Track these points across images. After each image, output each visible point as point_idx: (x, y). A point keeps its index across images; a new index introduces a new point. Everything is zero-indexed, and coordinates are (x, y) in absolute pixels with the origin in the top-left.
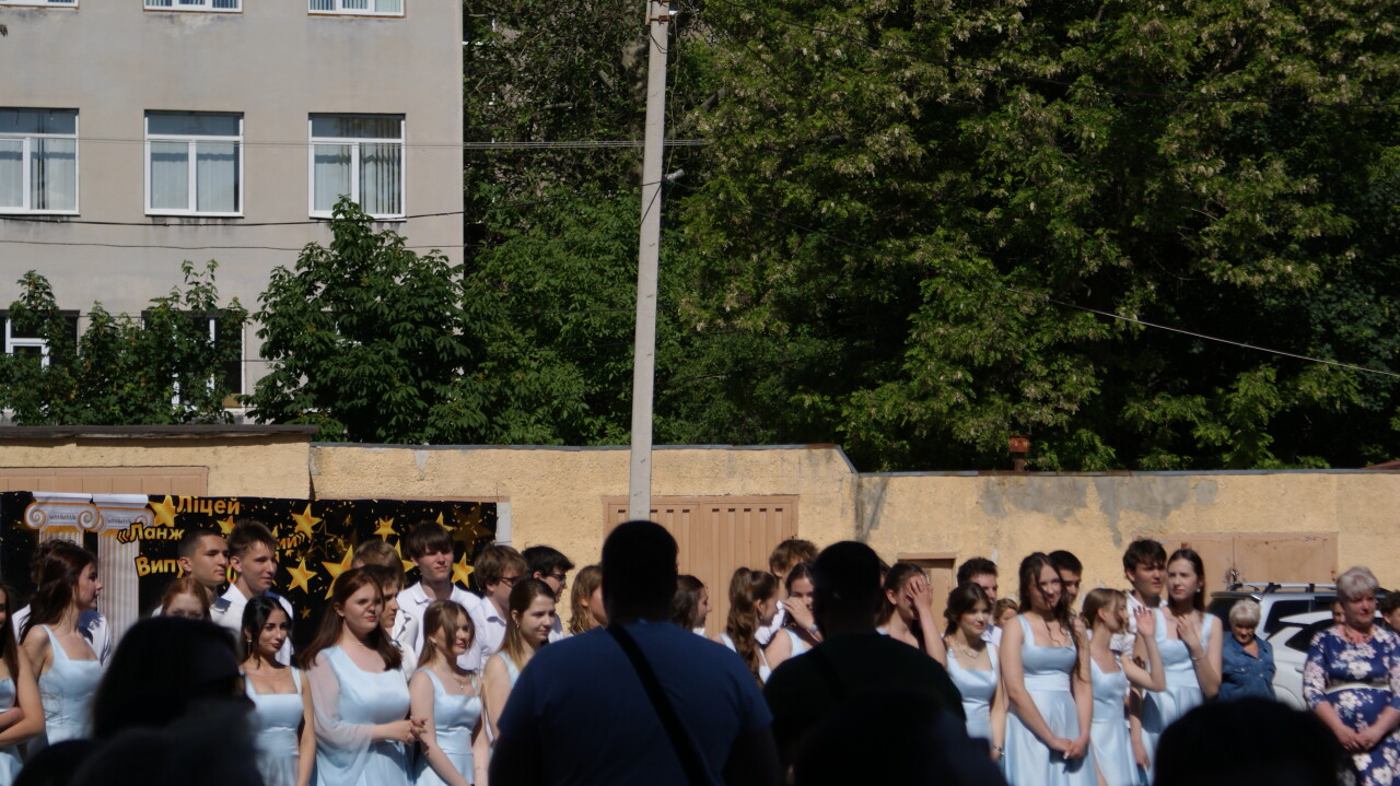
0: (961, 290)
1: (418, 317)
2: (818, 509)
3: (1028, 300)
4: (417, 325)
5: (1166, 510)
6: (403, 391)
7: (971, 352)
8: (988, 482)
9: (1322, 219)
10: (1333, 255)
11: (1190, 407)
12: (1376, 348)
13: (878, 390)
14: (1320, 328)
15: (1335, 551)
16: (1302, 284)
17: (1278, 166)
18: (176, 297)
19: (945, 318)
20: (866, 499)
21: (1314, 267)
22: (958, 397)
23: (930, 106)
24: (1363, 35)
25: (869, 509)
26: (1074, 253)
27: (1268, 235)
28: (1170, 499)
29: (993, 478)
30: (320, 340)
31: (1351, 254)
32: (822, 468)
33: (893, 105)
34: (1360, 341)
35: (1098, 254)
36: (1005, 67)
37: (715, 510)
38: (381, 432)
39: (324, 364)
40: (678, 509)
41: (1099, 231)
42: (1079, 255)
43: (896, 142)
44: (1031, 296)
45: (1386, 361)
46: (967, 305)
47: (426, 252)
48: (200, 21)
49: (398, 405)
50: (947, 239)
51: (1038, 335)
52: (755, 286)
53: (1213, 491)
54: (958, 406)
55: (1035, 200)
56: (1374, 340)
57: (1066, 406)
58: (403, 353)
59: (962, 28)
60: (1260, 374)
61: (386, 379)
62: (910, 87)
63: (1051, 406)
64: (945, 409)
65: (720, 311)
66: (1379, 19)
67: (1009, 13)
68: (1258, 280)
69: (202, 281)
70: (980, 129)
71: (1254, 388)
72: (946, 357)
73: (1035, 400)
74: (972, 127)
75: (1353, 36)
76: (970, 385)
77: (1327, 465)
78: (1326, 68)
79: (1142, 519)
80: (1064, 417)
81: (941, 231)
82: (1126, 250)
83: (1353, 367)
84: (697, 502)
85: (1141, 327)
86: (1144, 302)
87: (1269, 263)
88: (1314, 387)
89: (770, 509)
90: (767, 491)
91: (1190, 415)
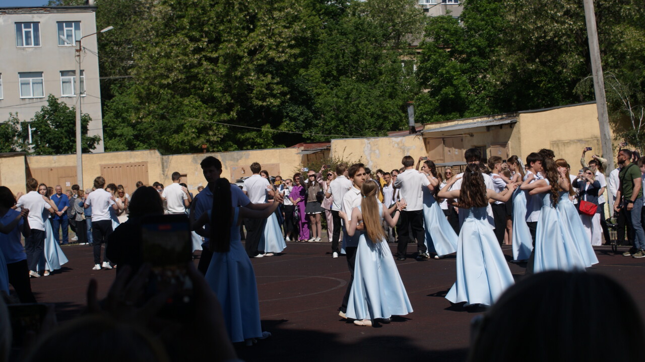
0: (194, 109)
1: (69, 122)
2: (153, 164)
3: (211, 111)
4: (68, 124)
5: (238, 160)
6: (65, 141)
7: (197, 125)
9: (280, 89)
10: (284, 96)
11: (252, 135)
12: (299, 118)
13: (180, 134)
14: (285, 114)
15: (279, 168)
16: (275, 104)
17: (270, 76)
18: (9, 121)
19: (191, 117)
20: (164, 162)
22: (194, 135)
23: (185, 67)
24: (287, 44)
25: (165, 164)
26: (219, 99)
27: (267, 93)
28: (238, 158)
29: (195, 155)
30: (46, 129)
31: (288, 96)
32: (153, 155)
33: (175, 66)
34: (295, 116)
35: (226, 100)
36: (204, 55)
37: (127, 166)
38: (61, 151)
39: (47, 135)
40: (118, 166)
41: (225, 94)
42: (221, 100)
43: (175, 75)
44: (211, 110)
45: (302, 121)
46: (195, 113)
47: (72, 106)
48: (31, 50)
49: (65, 144)
50: (193, 97)
51: (213, 119)
52: (148, 111)
53: (249, 155)
54: (194, 137)
55: (209, 87)
56: (298, 116)
57: (220, 136)
58: (65, 131)
59: (191, 47)
60: (267, 126)
61: (62, 138)
62: (181, 61)
64: (190, 138)
65: (139, 118)
66: (291, 40)
67: (203, 43)
68: (265, 104)
69: (15, 117)
70: (196, 71)
71: (266, 129)
72: (191, 126)
73: (212, 135)
74: (195, 70)
75: (284, 45)
76: (197, 133)
77: (285, 147)
78: (279, 52)
79: (232, 163)
80: (219, 139)
81: (191, 96)
82: (232, 98)
83: (294, 123)
84: (123, 165)
85: (236, 117)
86: (238, 110)
87: (267, 100)
88: (283, 128)
89: (141, 165)
90: (140, 161)
91: (252, 136)
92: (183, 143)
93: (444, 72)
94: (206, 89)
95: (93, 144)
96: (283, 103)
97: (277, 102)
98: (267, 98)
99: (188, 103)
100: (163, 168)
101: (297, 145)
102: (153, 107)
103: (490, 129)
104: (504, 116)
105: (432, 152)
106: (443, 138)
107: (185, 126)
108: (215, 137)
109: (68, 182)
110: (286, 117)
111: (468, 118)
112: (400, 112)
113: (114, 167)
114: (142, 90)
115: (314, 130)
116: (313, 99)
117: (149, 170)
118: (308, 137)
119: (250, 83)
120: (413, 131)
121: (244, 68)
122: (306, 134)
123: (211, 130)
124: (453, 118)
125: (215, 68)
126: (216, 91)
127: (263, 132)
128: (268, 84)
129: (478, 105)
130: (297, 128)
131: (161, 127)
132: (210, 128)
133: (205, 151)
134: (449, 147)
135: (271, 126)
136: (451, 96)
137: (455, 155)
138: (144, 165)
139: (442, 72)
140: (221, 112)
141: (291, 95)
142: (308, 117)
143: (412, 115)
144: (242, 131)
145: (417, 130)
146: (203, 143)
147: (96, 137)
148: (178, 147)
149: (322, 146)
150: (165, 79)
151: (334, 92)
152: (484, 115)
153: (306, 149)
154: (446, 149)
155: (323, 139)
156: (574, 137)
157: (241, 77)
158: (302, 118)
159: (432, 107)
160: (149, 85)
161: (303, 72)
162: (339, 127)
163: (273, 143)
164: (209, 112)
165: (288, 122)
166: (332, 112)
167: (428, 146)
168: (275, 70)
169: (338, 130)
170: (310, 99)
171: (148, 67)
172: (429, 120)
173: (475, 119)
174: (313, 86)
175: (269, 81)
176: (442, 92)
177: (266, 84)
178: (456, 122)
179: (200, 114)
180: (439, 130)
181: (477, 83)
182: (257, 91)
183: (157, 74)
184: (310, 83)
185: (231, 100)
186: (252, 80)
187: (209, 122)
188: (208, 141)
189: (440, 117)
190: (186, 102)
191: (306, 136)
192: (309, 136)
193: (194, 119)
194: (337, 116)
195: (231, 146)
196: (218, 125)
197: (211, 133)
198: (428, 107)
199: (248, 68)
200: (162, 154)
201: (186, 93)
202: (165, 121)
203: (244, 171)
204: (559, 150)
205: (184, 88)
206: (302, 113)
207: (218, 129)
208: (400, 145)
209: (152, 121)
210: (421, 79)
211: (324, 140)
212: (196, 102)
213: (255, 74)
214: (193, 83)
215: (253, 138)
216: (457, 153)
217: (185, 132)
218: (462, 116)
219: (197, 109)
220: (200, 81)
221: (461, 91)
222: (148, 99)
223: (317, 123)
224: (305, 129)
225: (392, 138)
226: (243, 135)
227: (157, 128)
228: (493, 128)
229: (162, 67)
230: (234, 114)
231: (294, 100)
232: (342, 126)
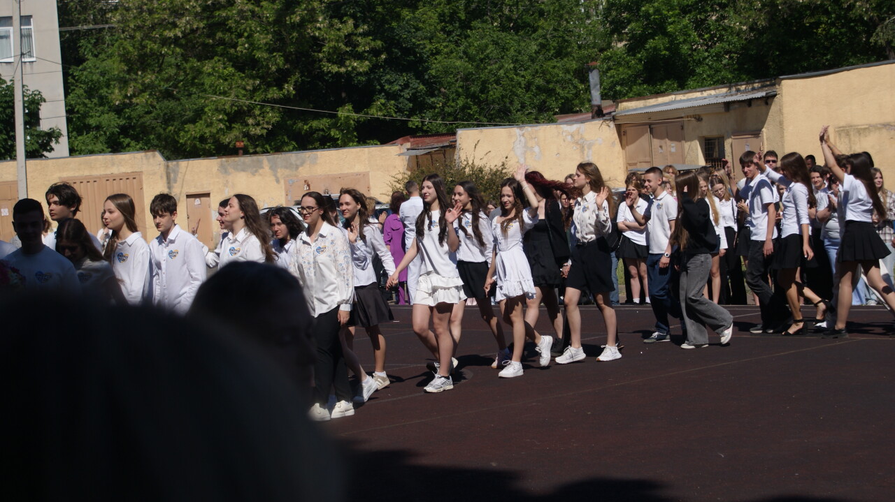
0: (222, 81)
2: (151, 177)
3: (251, 84)
5: (297, 168)
7: (226, 107)
8: (221, 161)
9: (369, 43)
10: (376, 57)
11: (323, 123)
12: (402, 94)
13: (197, 124)
14: (378, 87)
15: (369, 180)
16: (361, 70)
17: (351, 22)
19: (215, 94)
20: (171, 171)
21: (367, 63)
22: (222, 126)
23: (205, 8)
25: (172, 175)
26: (265, 63)
27: (347, 51)
28: (298, 163)
29: (224, 159)
31: (383, 56)
32: (151, 160)
33: (188, 7)
34: (394, 91)
35: (276, 64)
37: (107, 180)
40: (92, 181)
41: (275, 54)
42: (267, 65)
43: (188, 22)
44: (251, 82)
45: (408, 99)
46: (224, 88)
47: (11, 78)
50: (219, 61)
51: (255, 98)
52: (142, 85)
53: (316, 158)
54: (221, 129)
55: (247, 42)
56: (401, 91)
57: (266, 126)
60: (346, 107)
63: (260, 127)
64: (214, 131)
65: (126, 96)
68: (343, 70)
70: (224, 15)
71: (345, 112)
72: (217, 110)
73: (252, 125)
76: (226, 121)
77: (379, 143)
79: (287, 172)
80: (265, 131)
81: (216, 58)
82: (287, 61)
83: (393, 102)
84: (100, 177)
85: (294, 92)
86: (296, 82)
87: (347, 63)
88: (375, 112)
89: (131, 178)
90: (129, 171)
91: (321, 127)
92: (202, 139)
93: (651, 11)
94: (242, 47)
95: (48, 144)
96: (374, 68)
97: (362, 66)
98: (347, 59)
99: (210, 70)
100: (169, 183)
101: (399, 140)
102: (149, 78)
103: (731, 108)
104: (756, 85)
105: (631, 148)
106: (650, 125)
107: (206, 109)
108: (258, 128)
109: (5, 208)
110: (380, 93)
111: (694, 89)
112: (576, 81)
113: (85, 182)
114: (131, 49)
115: (428, 114)
116: (426, 61)
117: (145, 187)
118: (417, 126)
119: (317, 34)
120: (599, 113)
121: (305, 9)
122: (415, 121)
123: (250, 116)
124: (666, 90)
125: (256, 9)
126: (259, 49)
127: (340, 119)
128: (349, 36)
129: (711, 68)
130: (399, 110)
131: (165, 114)
132: (249, 112)
133: (241, 152)
134: (661, 138)
135: (353, 107)
136: (664, 52)
137: (671, 154)
138: (135, 177)
139: (647, 12)
140: (269, 85)
141: (388, 54)
142: (417, 92)
143: (596, 85)
144: (305, 117)
145: (605, 112)
146: (237, 139)
147: (54, 131)
148: (195, 145)
149: (442, 142)
150: (170, 30)
151: (462, 48)
152: (723, 83)
153: (415, 146)
154: (656, 142)
155: (443, 130)
156: (876, 119)
157: (301, 25)
158: (407, 94)
159: (630, 72)
160: (142, 40)
161: (407, 15)
162: (470, 108)
163: (356, 137)
164: (248, 84)
165: (383, 101)
166: (460, 83)
167: (624, 138)
168: (360, 12)
169: (469, 113)
170: (421, 60)
171: (141, 8)
172: (625, 95)
173: (705, 91)
174: (426, 38)
175: (350, 30)
176: (648, 46)
177: (346, 37)
178: (672, 97)
179: (231, 89)
180: (645, 111)
181: (708, 30)
182: (330, 48)
183: (156, 21)
184: (419, 33)
185: (285, 65)
186: (319, 29)
187: (247, 102)
188: (246, 135)
189: (644, 89)
190: (207, 67)
191: (414, 124)
192: (420, 124)
193: (222, 97)
194: (468, 89)
195: (287, 144)
196: (262, 107)
197: (251, 121)
198: (623, 73)
199: (314, 10)
200: (168, 159)
201: (206, 53)
202: (172, 104)
203: (309, 185)
204: (850, 142)
205: (205, 45)
206: (406, 86)
207: (263, 114)
208: (576, 137)
209: (149, 102)
210: (611, 23)
211: (444, 132)
212: (225, 68)
213: (325, 19)
214: (219, 35)
215: (323, 130)
216: (673, 150)
217: (206, 121)
218: (682, 86)
219: (226, 80)
220: (232, 33)
221: (680, 43)
222: (142, 63)
223: (433, 103)
224: (412, 113)
225: (562, 126)
226: (307, 125)
227: (158, 115)
228: (736, 106)
229: (165, 9)
230: (289, 88)
231: (395, 64)
232: (475, 108)
